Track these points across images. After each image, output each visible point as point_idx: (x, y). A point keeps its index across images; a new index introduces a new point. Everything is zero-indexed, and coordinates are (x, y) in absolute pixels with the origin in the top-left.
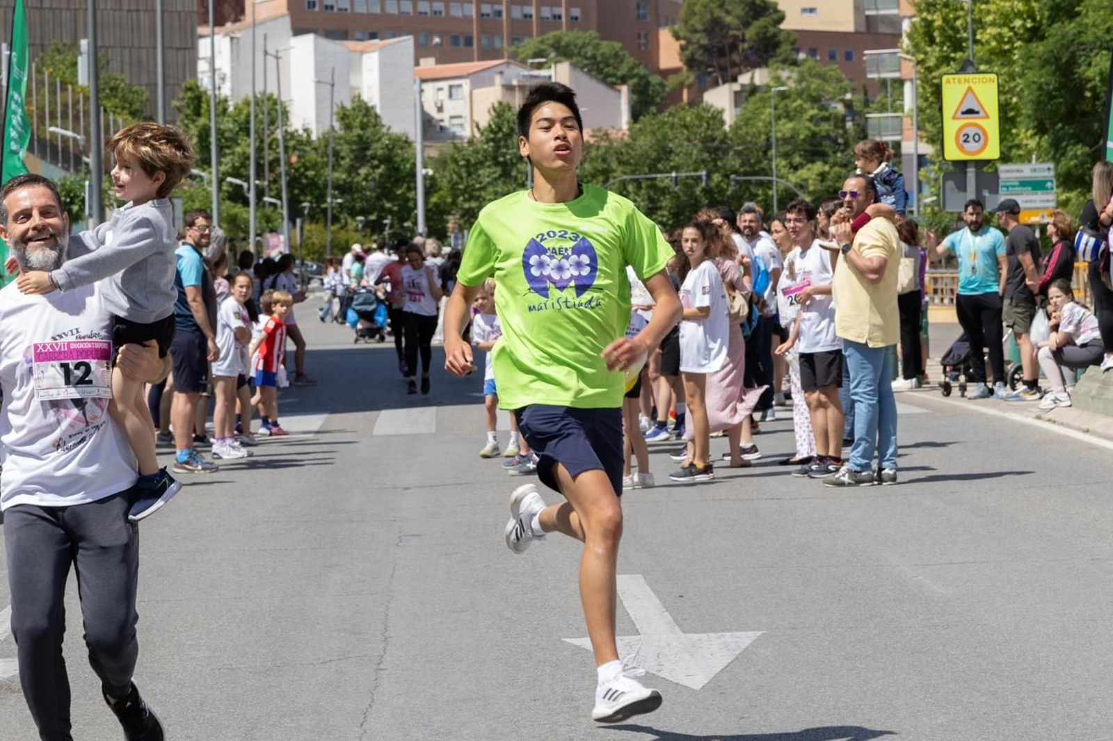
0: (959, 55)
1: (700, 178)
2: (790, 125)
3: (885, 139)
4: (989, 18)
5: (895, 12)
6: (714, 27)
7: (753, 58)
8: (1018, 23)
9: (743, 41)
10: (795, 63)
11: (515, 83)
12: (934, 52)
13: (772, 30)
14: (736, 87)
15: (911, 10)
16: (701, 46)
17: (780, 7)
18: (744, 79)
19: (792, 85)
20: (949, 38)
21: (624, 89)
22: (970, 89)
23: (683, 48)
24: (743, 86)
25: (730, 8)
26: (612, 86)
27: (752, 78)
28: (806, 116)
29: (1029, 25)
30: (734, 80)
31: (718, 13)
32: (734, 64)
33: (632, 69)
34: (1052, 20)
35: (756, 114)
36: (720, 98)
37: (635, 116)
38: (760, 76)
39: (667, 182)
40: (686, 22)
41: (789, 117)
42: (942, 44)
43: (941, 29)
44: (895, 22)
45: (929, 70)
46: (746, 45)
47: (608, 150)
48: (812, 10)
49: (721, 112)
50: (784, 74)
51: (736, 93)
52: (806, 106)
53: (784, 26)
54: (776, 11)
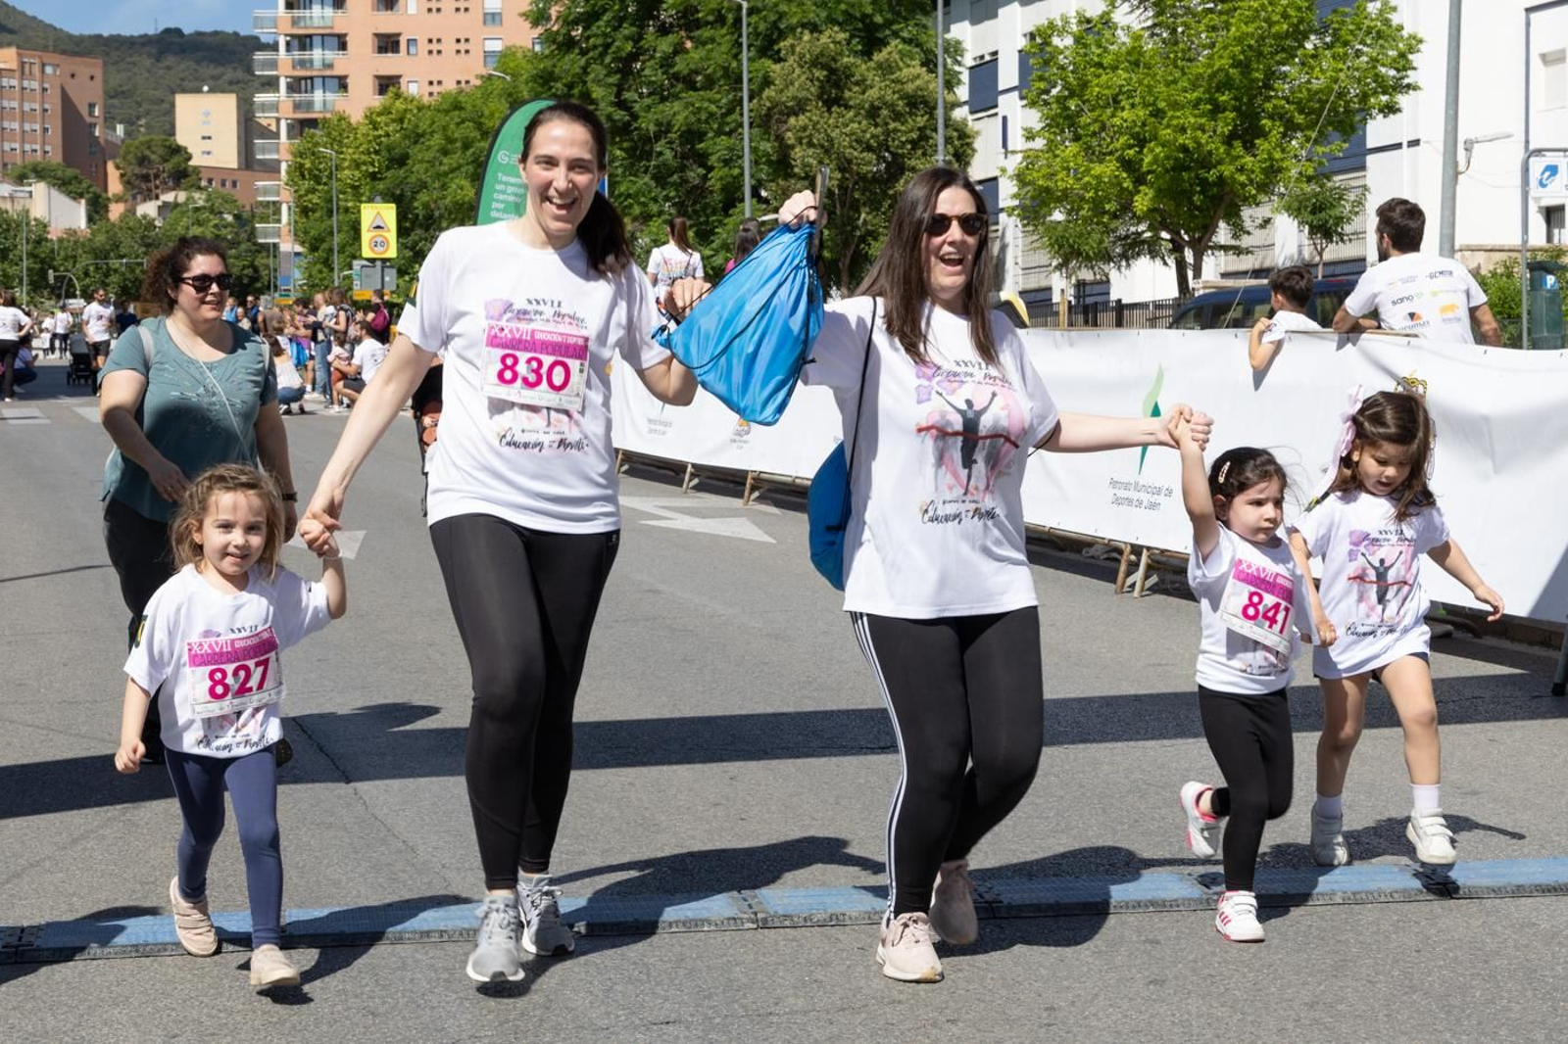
0: (320, 187)
1: (142, 264)
2: (201, 229)
3: (268, 241)
4: (346, 164)
5: (275, 156)
6: (142, 161)
7: (171, 184)
8: (364, 168)
9: (164, 171)
10: (200, 188)
11: (7, 195)
12: (306, 184)
13: (183, 165)
14: (159, 203)
15: (290, 157)
16: (136, 175)
17: (190, 150)
18: (169, 197)
19: (201, 203)
20: (315, 176)
21: (83, 201)
22: (378, 213)
23: (122, 176)
24: (164, 202)
25: (154, 149)
26: (74, 199)
27: (176, 198)
28: (211, 224)
29: (371, 170)
30: (157, 198)
31: (147, 153)
32: (157, 187)
33: (89, 187)
34: (388, 168)
35: (177, 221)
36: (148, 209)
37: (90, 220)
38: (182, 196)
39: (117, 265)
40: (124, 158)
41: (199, 223)
42: (310, 179)
43: (310, 171)
44: (279, 162)
45: (301, 197)
46: (165, 175)
47: (76, 242)
48: (209, 153)
49: (154, 220)
50: (197, 195)
51: (159, 207)
52: (211, 217)
53: (192, 163)
54: (186, 153)
